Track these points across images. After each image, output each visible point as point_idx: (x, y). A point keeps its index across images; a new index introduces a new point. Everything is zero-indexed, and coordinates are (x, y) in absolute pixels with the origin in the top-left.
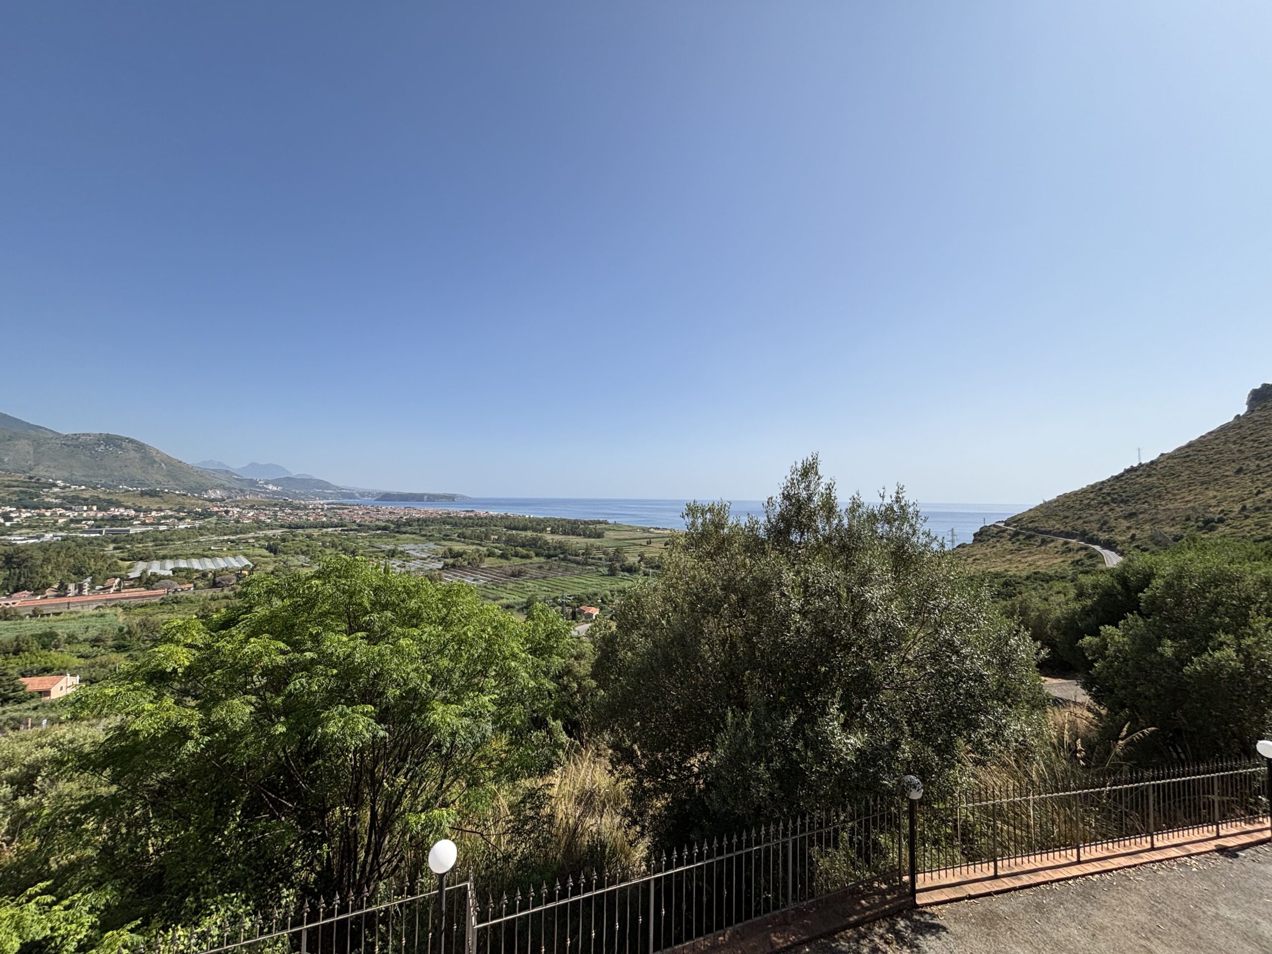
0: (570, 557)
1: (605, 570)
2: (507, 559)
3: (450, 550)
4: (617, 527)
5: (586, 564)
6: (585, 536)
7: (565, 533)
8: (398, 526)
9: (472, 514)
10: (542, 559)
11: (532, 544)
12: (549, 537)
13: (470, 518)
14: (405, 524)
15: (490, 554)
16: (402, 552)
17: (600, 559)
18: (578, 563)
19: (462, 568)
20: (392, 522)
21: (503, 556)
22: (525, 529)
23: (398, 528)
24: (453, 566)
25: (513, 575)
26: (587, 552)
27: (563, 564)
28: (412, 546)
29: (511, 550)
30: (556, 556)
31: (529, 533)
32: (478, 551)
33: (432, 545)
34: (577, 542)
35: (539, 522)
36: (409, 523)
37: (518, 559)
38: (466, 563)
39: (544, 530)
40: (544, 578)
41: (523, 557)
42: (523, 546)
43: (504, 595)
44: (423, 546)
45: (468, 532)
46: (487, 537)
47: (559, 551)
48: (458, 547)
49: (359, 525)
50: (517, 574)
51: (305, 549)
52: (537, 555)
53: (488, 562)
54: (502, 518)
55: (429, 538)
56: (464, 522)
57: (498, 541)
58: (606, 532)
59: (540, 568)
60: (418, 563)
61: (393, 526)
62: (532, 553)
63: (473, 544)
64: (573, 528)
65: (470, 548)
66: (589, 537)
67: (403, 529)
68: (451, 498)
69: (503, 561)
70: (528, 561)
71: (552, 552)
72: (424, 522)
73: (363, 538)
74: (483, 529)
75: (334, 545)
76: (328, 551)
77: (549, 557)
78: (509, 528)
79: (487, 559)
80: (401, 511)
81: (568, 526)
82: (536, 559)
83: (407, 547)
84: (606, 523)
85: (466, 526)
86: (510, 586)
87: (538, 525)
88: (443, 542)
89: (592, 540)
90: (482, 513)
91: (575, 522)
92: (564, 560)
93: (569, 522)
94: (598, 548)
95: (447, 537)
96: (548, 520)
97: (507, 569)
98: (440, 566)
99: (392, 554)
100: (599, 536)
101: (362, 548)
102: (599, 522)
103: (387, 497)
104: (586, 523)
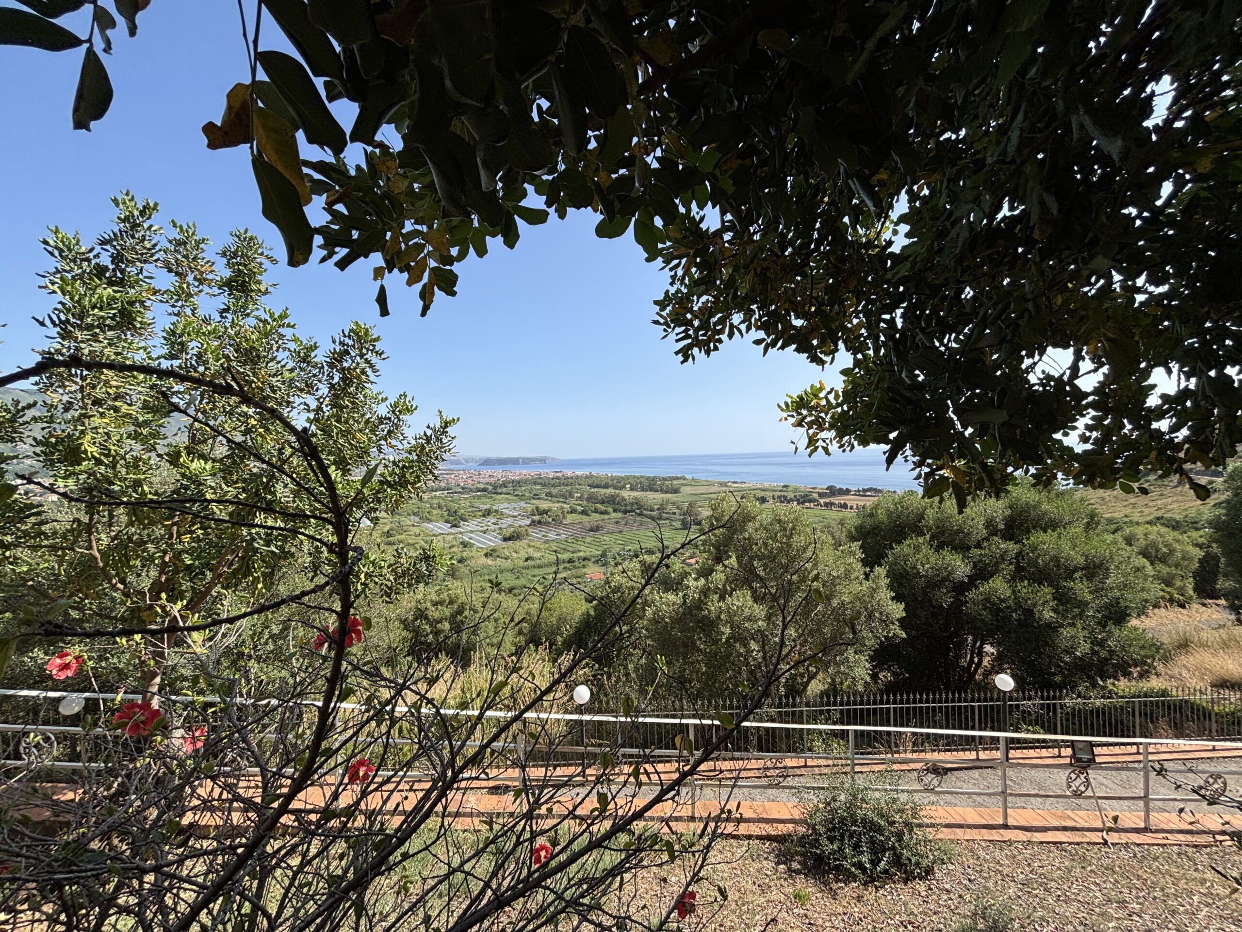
0: (645, 512)
1: (678, 524)
2: (587, 515)
3: (537, 508)
4: (695, 482)
5: (660, 518)
6: (662, 491)
7: (643, 489)
8: (495, 488)
9: (560, 475)
10: (620, 515)
11: (612, 501)
12: (626, 494)
13: (558, 478)
14: (501, 486)
15: (573, 511)
16: (496, 511)
17: (674, 513)
18: (653, 518)
19: (547, 524)
20: (490, 484)
21: (584, 513)
22: (606, 486)
23: (495, 489)
24: (540, 522)
25: (592, 530)
26: (662, 508)
27: (639, 519)
28: (506, 505)
29: (592, 506)
30: (633, 511)
31: (610, 491)
32: (562, 508)
33: (523, 504)
34: (654, 498)
35: (619, 479)
36: (504, 485)
37: (597, 515)
38: (550, 520)
39: (623, 487)
40: (620, 532)
41: (602, 513)
42: (603, 502)
43: (582, 548)
44: (514, 505)
45: (555, 491)
46: (571, 495)
47: (635, 506)
48: (544, 505)
49: (463, 488)
50: (595, 529)
51: (416, 510)
52: (615, 511)
53: (570, 518)
54: (587, 477)
55: (521, 497)
56: (552, 482)
57: (580, 498)
58: (683, 488)
59: (617, 523)
60: (510, 521)
61: (490, 488)
62: (610, 509)
63: (558, 502)
64: (650, 485)
65: (555, 506)
66: (666, 492)
67: (499, 491)
68: (543, 460)
69: (584, 517)
70: (606, 517)
71: (629, 508)
72: (517, 483)
73: (465, 499)
74: (569, 488)
75: (440, 507)
76: (435, 512)
77: (625, 512)
78: (592, 486)
79: (569, 516)
80: (499, 474)
81: (646, 483)
82: (614, 515)
83: (502, 506)
84: (684, 479)
85: (553, 485)
86: (588, 540)
87: (619, 483)
88: (533, 501)
89: (669, 495)
90: (569, 473)
91: (654, 479)
92: (640, 514)
93: (648, 479)
94: (674, 503)
95: (536, 497)
96: (628, 478)
97: (587, 524)
98: (528, 522)
99: (487, 513)
100: (676, 491)
101: (464, 508)
102: (677, 478)
103: (487, 462)
104: (664, 479)
